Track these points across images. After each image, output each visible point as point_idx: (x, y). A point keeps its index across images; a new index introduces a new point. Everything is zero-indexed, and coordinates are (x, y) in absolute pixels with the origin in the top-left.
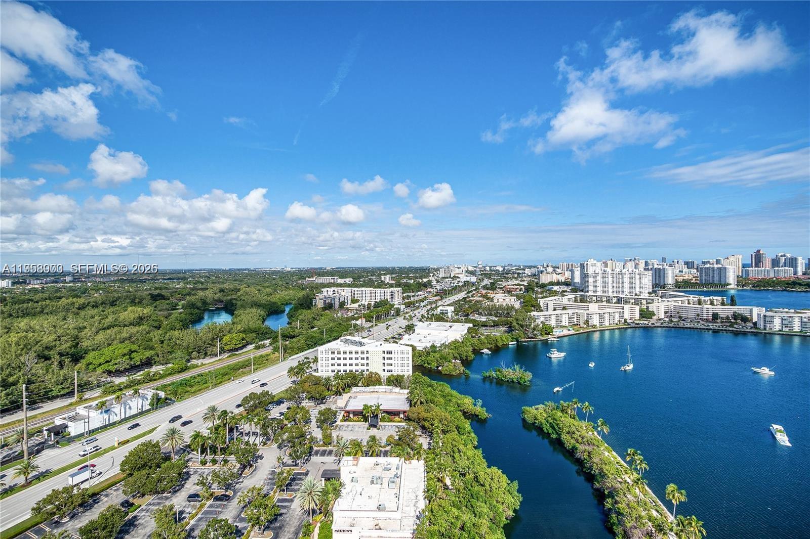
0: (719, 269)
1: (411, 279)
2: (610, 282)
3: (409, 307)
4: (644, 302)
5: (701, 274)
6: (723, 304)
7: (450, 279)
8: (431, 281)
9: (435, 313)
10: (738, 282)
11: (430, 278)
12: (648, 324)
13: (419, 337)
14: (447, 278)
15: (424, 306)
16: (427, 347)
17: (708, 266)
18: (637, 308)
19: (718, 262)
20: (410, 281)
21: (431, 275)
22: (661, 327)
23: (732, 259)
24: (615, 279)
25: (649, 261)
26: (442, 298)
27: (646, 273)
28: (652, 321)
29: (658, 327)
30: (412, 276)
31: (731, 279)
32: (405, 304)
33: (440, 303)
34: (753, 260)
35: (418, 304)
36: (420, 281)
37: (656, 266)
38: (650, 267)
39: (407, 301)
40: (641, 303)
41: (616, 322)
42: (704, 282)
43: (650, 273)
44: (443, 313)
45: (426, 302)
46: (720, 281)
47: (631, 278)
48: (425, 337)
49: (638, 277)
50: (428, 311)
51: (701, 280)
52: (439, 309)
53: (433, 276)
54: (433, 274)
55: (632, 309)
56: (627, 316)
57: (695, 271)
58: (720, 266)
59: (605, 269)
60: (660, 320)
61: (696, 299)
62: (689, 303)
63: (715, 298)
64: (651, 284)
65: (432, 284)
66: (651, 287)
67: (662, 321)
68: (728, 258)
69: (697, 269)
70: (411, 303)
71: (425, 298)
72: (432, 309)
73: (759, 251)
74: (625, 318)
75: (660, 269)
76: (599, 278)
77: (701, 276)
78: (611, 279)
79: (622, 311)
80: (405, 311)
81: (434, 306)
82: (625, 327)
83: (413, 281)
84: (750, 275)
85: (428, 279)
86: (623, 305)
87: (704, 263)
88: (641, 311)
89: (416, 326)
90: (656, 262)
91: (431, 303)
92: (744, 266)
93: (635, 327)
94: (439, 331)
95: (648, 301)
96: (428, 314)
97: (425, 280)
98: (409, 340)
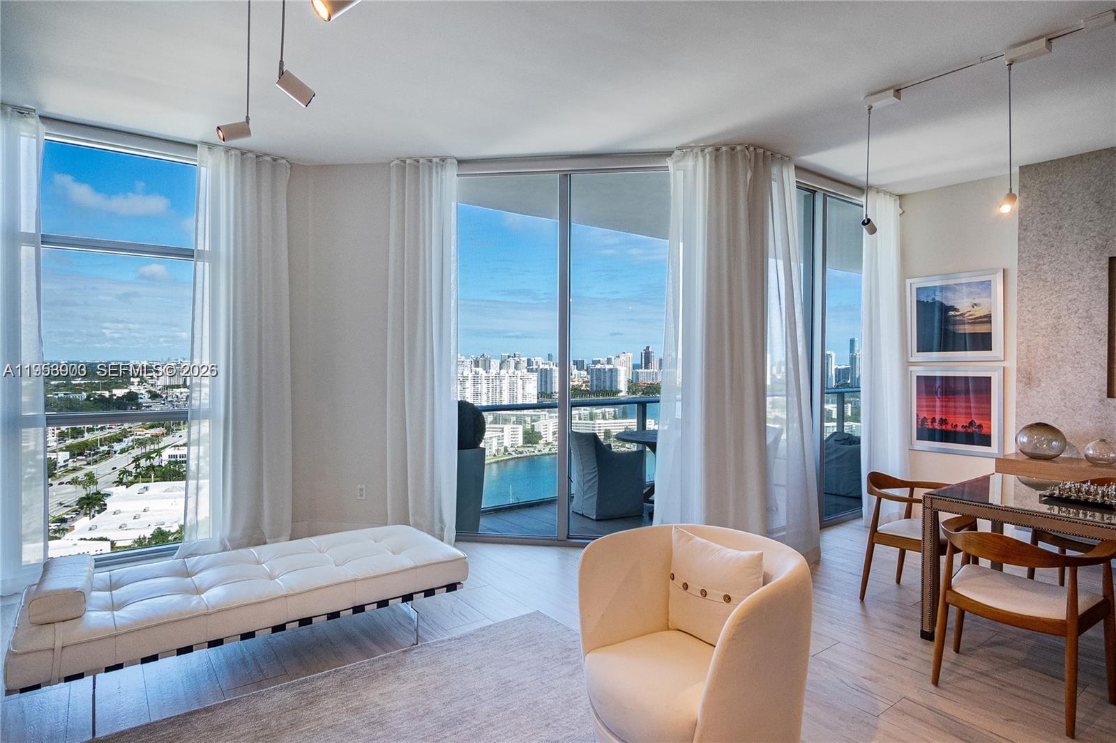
0: (611, 370)
1: (80, 391)
2: (485, 390)
3: (81, 454)
4: (528, 419)
5: (592, 377)
6: (615, 418)
7: (186, 390)
8: (136, 394)
9: (156, 462)
10: (629, 388)
11: (134, 388)
12: (534, 452)
13: (118, 520)
14: (178, 387)
15: (123, 451)
16: (145, 538)
17: (598, 366)
18: (520, 429)
19: (609, 361)
20: (77, 396)
21: (136, 380)
22: (549, 454)
23: (623, 357)
24: (491, 385)
25: (533, 359)
26: (169, 431)
27: (531, 375)
28: (539, 447)
29: (546, 454)
30: (80, 385)
31: (622, 385)
32: (68, 448)
33: (166, 440)
34: (643, 360)
35: (105, 448)
36: (107, 394)
37: (542, 366)
38: (535, 367)
39: (69, 441)
40: (525, 422)
41: (494, 452)
42: (594, 389)
43: (534, 377)
44: (176, 462)
45: (127, 442)
46: (611, 387)
47: (512, 384)
48: (135, 518)
49: (520, 382)
50: (137, 459)
51: (592, 385)
52: (165, 455)
53: (140, 383)
54: (138, 379)
55: (514, 431)
56: (507, 443)
57: (585, 373)
58: (611, 367)
59: (477, 369)
60: (548, 444)
61: (587, 412)
62: (580, 419)
63: (607, 410)
64: (536, 393)
65: (140, 401)
66: (536, 397)
67: (550, 446)
68: (619, 357)
69: (587, 370)
70: (85, 445)
71: (125, 434)
72: (148, 456)
73: (648, 348)
74: (505, 445)
75: (546, 370)
76: (469, 384)
77: (592, 380)
78: (485, 386)
79: (501, 434)
80: (71, 465)
81: (149, 448)
82: (505, 458)
83: (84, 395)
84: (641, 379)
85: (127, 391)
86: (501, 426)
87: (595, 363)
88: (526, 433)
89: (108, 495)
90: (540, 360)
91: (141, 443)
92: (635, 367)
93: (517, 458)
94: (172, 501)
95: (534, 418)
96: (138, 466)
97: (119, 392)
98: (90, 529)
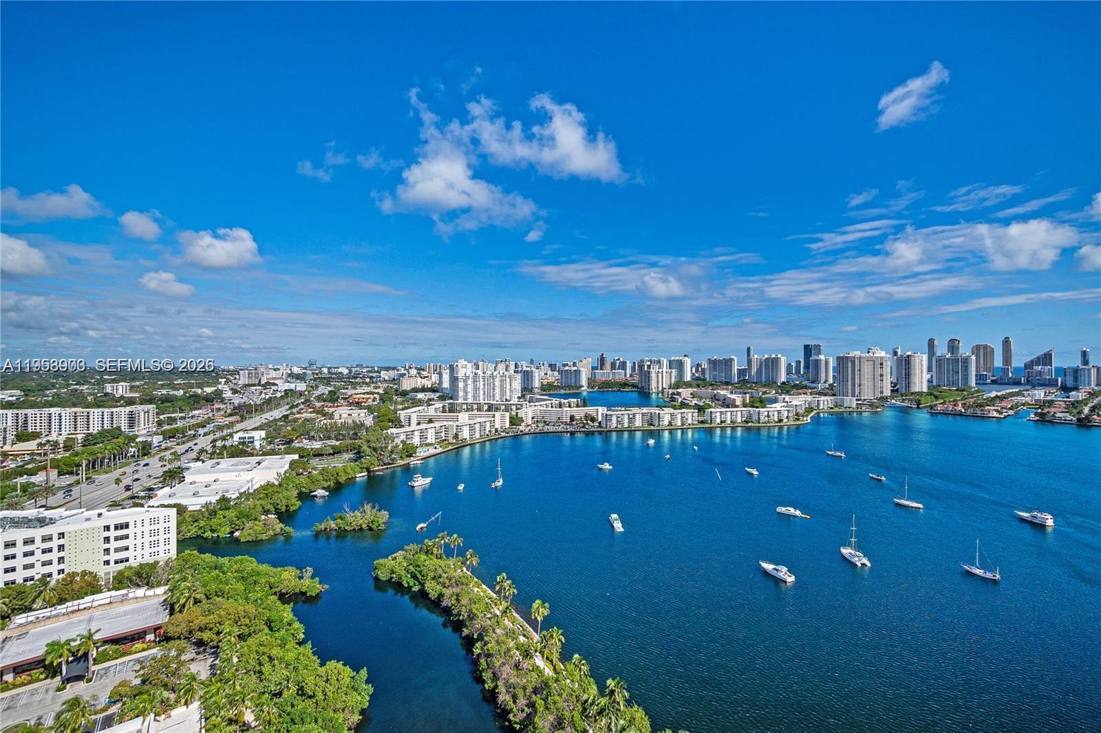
0: (575, 371)
1: (178, 389)
2: (482, 387)
3: (173, 437)
4: (514, 408)
5: (562, 376)
6: (578, 406)
7: (260, 388)
8: (222, 391)
9: (228, 443)
10: (589, 384)
11: (220, 387)
12: (517, 432)
13: (193, 488)
14: (254, 385)
15: (205, 435)
16: (211, 503)
17: (567, 368)
18: (507, 414)
19: (574, 364)
20: (176, 393)
21: (223, 381)
22: (528, 434)
23: (584, 362)
24: (486, 383)
25: (519, 363)
26: (243, 419)
27: (516, 375)
28: (521, 428)
29: (526, 434)
30: (180, 384)
31: (584, 381)
32: (163, 433)
33: (239, 426)
34: (599, 363)
35: (192, 432)
36: (199, 391)
37: (525, 369)
38: (520, 369)
39: (166, 427)
40: (511, 410)
41: (487, 433)
42: (564, 385)
43: (519, 376)
44: (244, 443)
45: (210, 427)
46: (576, 383)
47: (502, 381)
48: (206, 487)
49: (508, 380)
50: (214, 441)
51: (562, 382)
52: (236, 437)
53: (226, 383)
54: (225, 380)
55: (503, 417)
56: (498, 425)
57: (557, 373)
58: (576, 368)
59: (477, 371)
60: (528, 426)
61: (557, 402)
62: (552, 407)
63: (572, 400)
64: (520, 388)
65: (224, 396)
66: (520, 391)
67: (530, 428)
68: (581, 361)
69: (558, 371)
70: (177, 430)
71: (209, 421)
72: (224, 439)
73: (602, 355)
74: (496, 427)
75: (528, 371)
76: (470, 382)
77: (562, 379)
78: (482, 383)
79: (492, 419)
80: (163, 445)
81: (225, 432)
82: (496, 437)
83: (181, 392)
84: (598, 377)
85: (215, 388)
86: (493, 413)
87: (564, 365)
88: (511, 418)
89: (187, 469)
90: (524, 363)
91: (220, 428)
92: (593, 368)
93: (505, 437)
94: (237, 473)
95: (518, 406)
96: (214, 446)
97: (208, 390)
98: (170, 496)
